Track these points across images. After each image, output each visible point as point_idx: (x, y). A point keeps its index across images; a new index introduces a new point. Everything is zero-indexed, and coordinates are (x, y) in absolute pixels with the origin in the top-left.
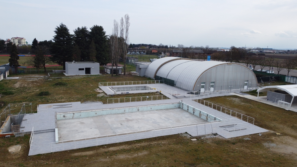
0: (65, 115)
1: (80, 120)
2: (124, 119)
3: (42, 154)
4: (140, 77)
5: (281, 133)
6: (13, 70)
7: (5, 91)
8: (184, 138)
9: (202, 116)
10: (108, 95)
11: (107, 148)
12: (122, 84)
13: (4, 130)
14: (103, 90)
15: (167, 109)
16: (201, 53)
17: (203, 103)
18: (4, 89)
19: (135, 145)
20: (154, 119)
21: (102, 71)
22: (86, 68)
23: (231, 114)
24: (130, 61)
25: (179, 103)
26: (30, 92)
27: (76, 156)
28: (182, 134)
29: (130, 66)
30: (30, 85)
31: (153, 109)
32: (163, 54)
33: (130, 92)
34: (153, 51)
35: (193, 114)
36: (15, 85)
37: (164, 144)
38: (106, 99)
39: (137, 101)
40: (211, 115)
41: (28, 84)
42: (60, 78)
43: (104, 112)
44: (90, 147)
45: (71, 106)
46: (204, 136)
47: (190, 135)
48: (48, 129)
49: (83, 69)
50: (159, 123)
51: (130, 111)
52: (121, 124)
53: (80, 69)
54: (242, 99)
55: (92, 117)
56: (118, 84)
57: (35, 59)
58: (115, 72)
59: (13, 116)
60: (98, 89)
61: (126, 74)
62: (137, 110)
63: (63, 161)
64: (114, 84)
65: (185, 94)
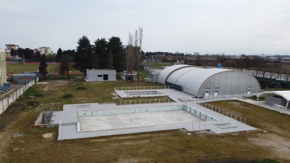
0: (85, 113)
1: (98, 117)
2: (134, 118)
3: (67, 140)
4: (152, 83)
5: (268, 131)
6: (42, 76)
7: (37, 94)
8: (181, 132)
9: (202, 116)
10: (122, 98)
11: (117, 137)
12: (135, 89)
13: (38, 122)
14: (117, 93)
15: (172, 111)
16: (216, 61)
17: (204, 106)
18: (36, 92)
19: (139, 136)
20: (159, 118)
21: (118, 77)
22: (104, 75)
23: (227, 115)
24: (145, 68)
25: (184, 106)
26: (57, 95)
27: (93, 142)
28: (180, 129)
29: (145, 73)
30: (57, 89)
31: (159, 110)
32: (178, 61)
33: (141, 96)
34: (168, 59)
35: (195, 115)
36: (44, 89)
37: (164, 136)
38: (120, 101)
39: (147, 103)
40: (209, 115)
41: (55, 88)
42: (81, 84)
43: (118, 112)
44: (104, 136)
45: (90, 106)
46: (198, 131)
47: (187, 130)
48: (72, 122)
49: (101, 76)
50: (163, 121)
51: (139, 111)
52: (131, 122)
53: (99, 76)
54: (243, 103)
55: (108, 115)
56: (131, 89)
57: (61, 67)
58: (129, 78)
59: (44, 112)
60: (113, 93)
61: (139, 80)
62: (145, 110)
63: (84, 145)
64: (128, 89)
65: (190, 98)
